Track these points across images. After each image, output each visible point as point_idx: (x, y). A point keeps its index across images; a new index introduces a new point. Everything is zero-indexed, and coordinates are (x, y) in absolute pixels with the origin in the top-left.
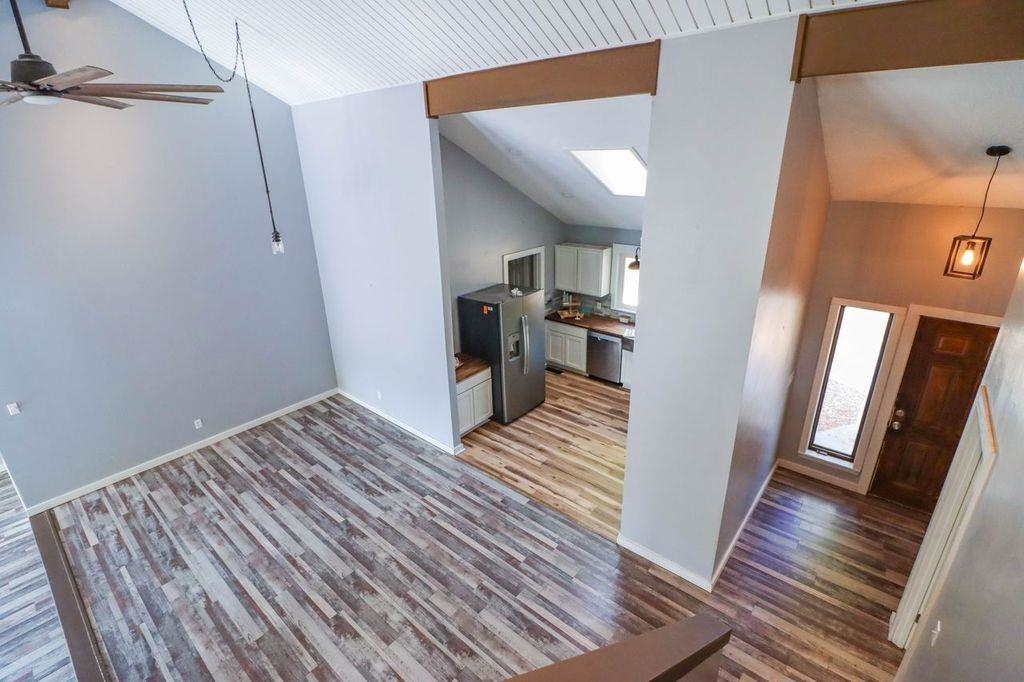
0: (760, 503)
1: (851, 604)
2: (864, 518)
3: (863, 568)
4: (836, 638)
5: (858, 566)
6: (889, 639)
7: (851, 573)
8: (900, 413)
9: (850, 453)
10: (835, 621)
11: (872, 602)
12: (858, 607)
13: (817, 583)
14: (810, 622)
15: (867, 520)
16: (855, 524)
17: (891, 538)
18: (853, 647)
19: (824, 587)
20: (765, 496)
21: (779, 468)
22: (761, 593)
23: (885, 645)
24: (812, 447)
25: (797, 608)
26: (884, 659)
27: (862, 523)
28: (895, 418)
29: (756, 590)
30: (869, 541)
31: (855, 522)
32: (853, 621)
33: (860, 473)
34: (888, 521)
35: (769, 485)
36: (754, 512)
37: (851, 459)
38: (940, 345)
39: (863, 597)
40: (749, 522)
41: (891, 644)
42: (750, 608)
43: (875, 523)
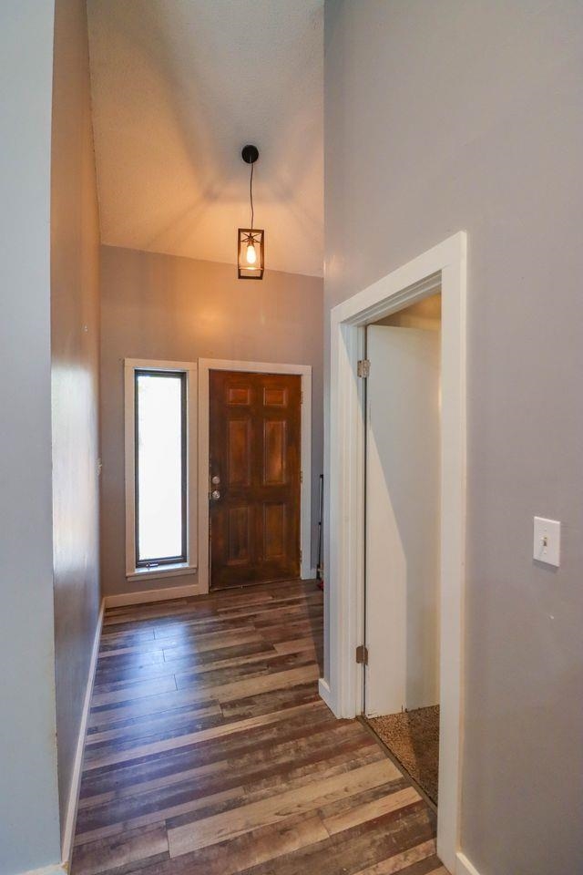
0: (100, 660)
1: (276, 709)
2: (222, 613)
3: (256, 659)
4: (299, 771)
5: (250, 661)
6: (338, 717)
7: (249, 673)
8: (216, 480)
9: (180, 554)
10: (280, 748)
11: (291, 689)
12: (285, 706)
13: (227, 713)
14: (256, 778)
15: (226, 612)
16: (218, 622)
17: (255, 616)
18: (322, 765)
19: (238, 711)
20: (103, 648)
21: (107, 610)
22: (165, 796)
23: (343, 729)
24: (139, 564)
25: (227, 772)
26: (356, 748)
27: (223, 618)
28: (213, 487)
29: (154, 800)
30: (241, 630)
31: (216, 620)
32: (296, 728)
33: (197, 569)
34: (241, 604)
35: (103, 633)
36: (97, 676)
37: (183, 559)
38: (231, 399)
39: (280, 690)
40: (93, 694)
41: (345, 721)
42: (162, 846)
43: (234, 611)
